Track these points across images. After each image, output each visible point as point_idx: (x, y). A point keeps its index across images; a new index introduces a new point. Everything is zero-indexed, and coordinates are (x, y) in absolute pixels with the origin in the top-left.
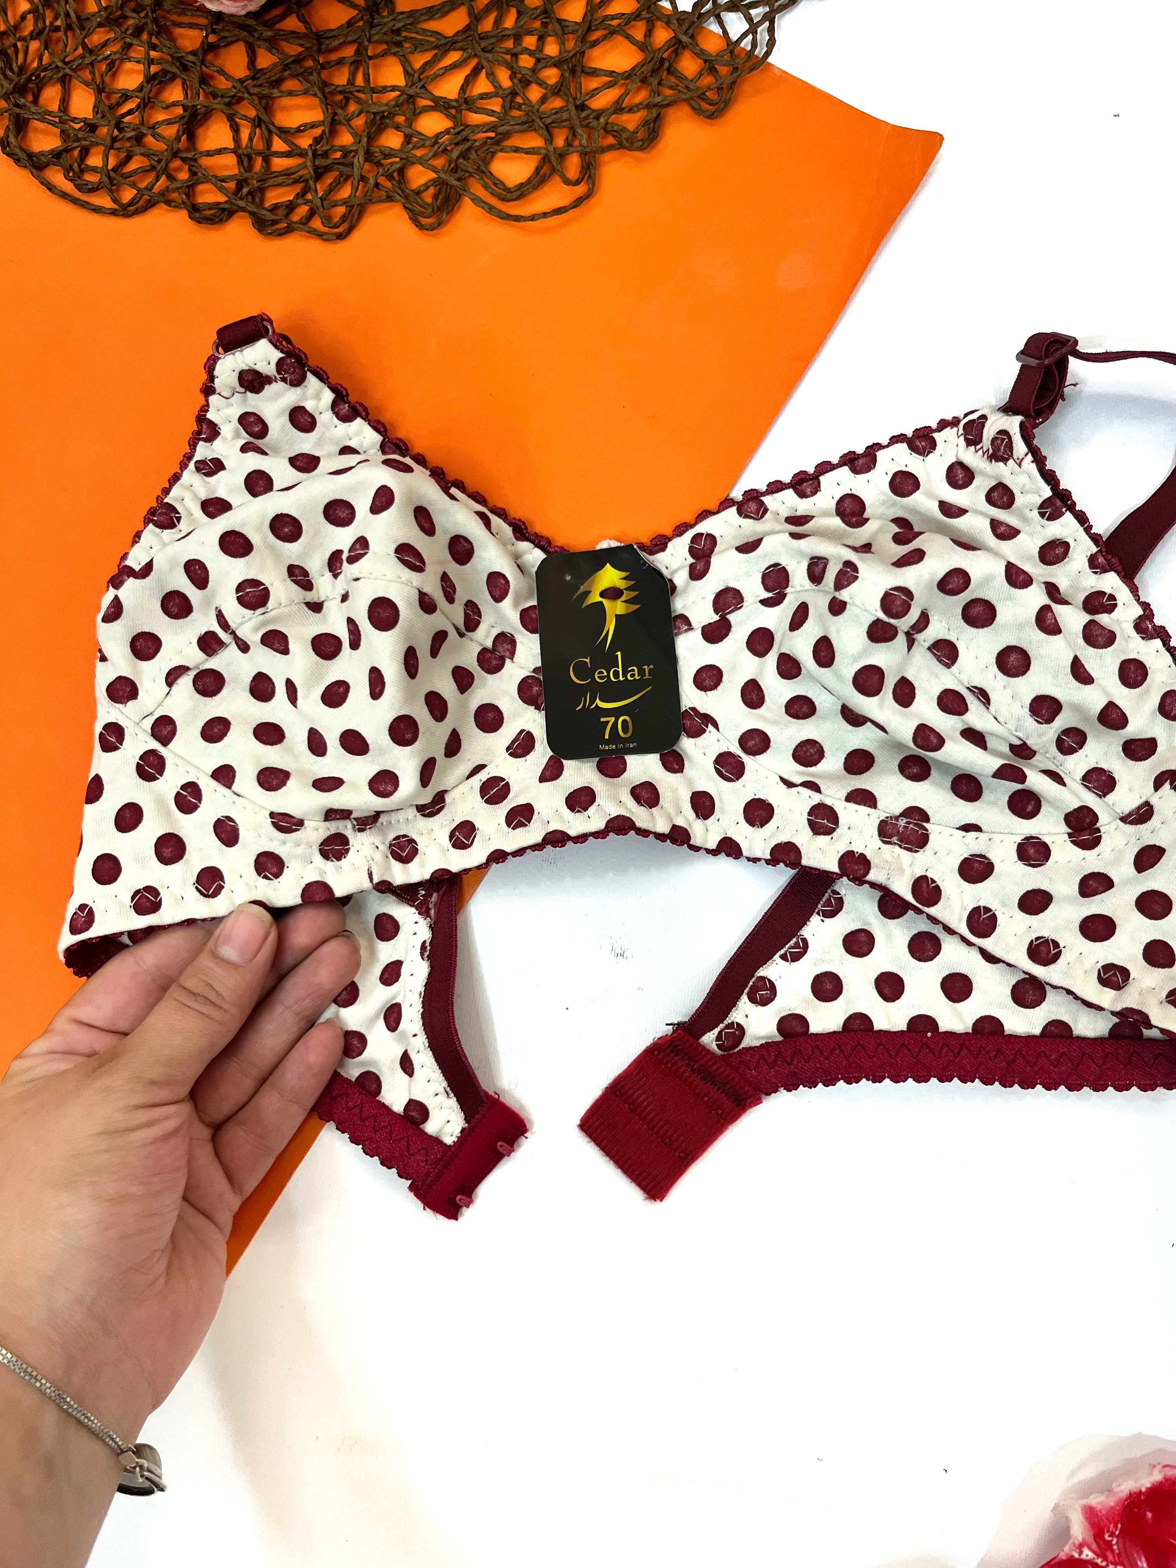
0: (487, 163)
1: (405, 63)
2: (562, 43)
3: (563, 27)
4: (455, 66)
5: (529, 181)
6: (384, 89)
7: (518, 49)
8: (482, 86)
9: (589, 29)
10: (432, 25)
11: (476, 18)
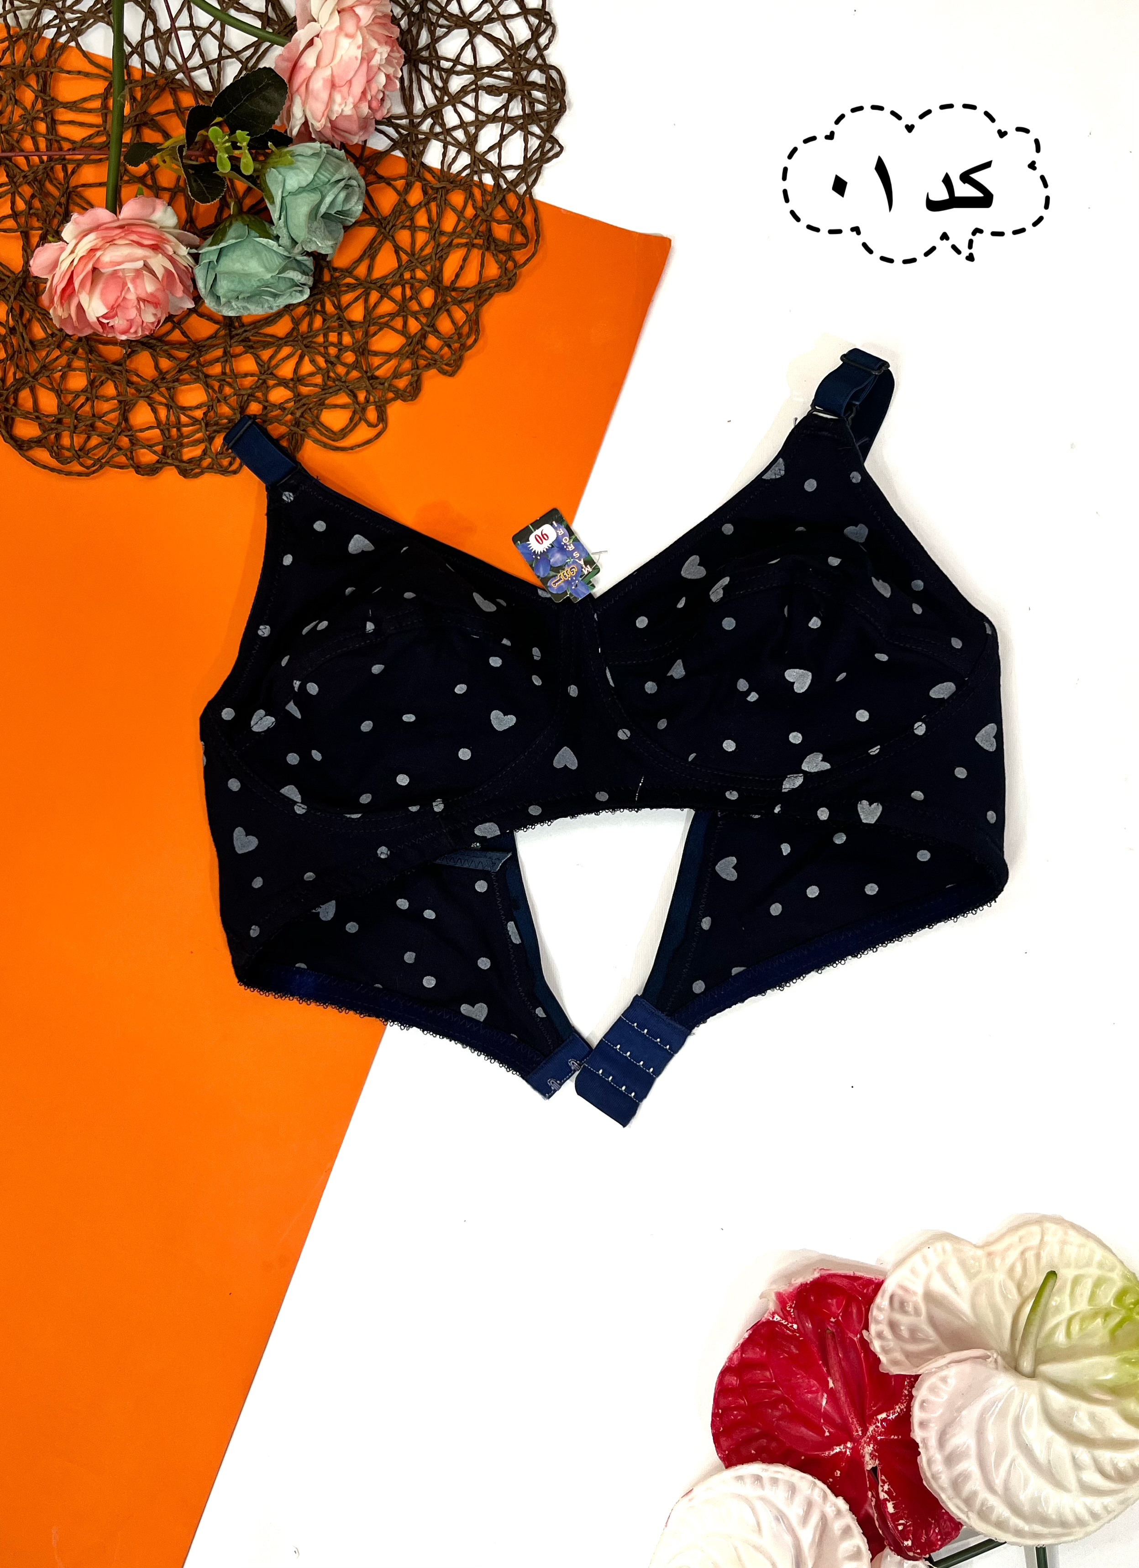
0: (318, 417)
1: (257, 357)
2: (352, 336)
3: (351, 326)
4: (288, 357)
5: (347, 426)
6: (246, 375)
7: (326, 344)
8: (307, 368)
9: (369, 326)
10: (269, 330)
11: (296, 322)
